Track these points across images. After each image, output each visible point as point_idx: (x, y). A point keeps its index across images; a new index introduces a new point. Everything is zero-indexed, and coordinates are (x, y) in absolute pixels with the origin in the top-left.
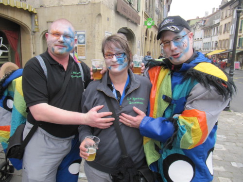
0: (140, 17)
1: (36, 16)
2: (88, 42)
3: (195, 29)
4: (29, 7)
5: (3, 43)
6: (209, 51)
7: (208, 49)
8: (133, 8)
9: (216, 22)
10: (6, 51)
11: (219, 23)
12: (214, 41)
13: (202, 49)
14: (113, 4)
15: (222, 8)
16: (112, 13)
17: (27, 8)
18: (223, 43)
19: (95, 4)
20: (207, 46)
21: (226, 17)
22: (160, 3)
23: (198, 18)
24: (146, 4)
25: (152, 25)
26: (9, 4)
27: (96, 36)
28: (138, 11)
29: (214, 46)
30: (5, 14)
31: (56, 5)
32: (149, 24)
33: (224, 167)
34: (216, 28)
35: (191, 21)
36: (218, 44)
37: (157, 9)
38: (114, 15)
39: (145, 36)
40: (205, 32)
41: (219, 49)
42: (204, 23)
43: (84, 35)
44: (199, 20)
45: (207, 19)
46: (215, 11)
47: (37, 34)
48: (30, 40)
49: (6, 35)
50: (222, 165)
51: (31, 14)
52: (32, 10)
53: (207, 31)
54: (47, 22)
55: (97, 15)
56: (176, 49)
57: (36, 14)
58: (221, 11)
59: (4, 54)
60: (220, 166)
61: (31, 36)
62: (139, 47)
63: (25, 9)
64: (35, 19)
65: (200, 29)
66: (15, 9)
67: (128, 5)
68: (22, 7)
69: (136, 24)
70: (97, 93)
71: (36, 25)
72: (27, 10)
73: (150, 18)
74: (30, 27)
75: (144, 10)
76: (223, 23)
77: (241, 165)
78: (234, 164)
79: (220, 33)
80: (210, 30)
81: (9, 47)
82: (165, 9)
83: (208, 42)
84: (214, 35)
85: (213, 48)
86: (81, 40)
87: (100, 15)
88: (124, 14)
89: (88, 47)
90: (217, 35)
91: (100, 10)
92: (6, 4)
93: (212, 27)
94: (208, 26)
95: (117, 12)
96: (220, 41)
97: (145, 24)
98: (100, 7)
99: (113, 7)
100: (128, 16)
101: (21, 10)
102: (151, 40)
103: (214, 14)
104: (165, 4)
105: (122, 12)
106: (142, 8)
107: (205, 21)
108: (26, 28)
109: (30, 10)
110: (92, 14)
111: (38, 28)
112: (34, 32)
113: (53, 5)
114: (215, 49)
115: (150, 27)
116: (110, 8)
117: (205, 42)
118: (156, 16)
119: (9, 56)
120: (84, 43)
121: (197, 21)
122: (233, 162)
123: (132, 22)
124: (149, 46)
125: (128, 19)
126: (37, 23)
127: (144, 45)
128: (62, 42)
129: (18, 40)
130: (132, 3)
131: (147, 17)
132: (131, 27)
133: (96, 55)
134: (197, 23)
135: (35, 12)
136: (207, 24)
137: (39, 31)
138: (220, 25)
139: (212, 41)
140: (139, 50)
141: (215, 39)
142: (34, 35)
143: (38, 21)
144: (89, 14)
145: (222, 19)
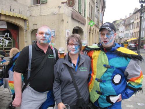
0: (86, 20)
1: (27, 21)
2: (56, 36)
3: (119, 26)
4: (24, 16)
5: (9, 37)
6: (128, 38)
7: (128, 37)
8: (82, 15)
9: (132, 21)
10: (11, 41)
11: (133, 22)
12: (131, 33)
13: (124, 37)
14: (70, 14)
15: (135, 13)
16: (70, 19)
17: (23, 17)
18: (136, 34)
19: (60, 14)
20: (127, 36)
21: (138, 18)
22: (98, 11)
23: (121, 19)
24: (90, 12)
25: (93, 25)
26: (13, 15)
27: (61, 32)
28: (85, 17)
29: (131, 35)
30: (10, 21)
31: (39, 15)
32: (91, 24)
33: (133, 105)
34: (132, 25)
35: (117, 21)
36: (133, 35)
37: (96, 15)
38: (71, 20)
39: (89, 31)
40: (125, 27)
41: (134, 38)
42: (125, 22)
43: (54, 32)
44: (122, 20)
45: (126, 20)
46: (131, 15)
47: (28, 31)
48: (24, 34)
49: (11, 32)
50: (132, 105)
51: (25, 20)
52: (26, 18)
53: (127, 27)
54: (34, 25)
55: (61, 20)
56: (106, 39)
57: (27, 20)
58: (135, 15)
59: (9, 43)
60: (130, 105)
61: (25, 32)
62: (86, 37)
63: (22, 18)
64: (27, 23)
65: (122, 25)
66: (16, 18)
67: (79, 14)
68: (20, 17)
69: (84, 24)
70: (63, 64)
71: (27, 26)
72: (23, 18)
73: (92, 20)
74: (24, 27)
75: (88, 16)
76: (136, 22)
77: (143, 104)
78: (139, 104)
79: (135, 28)
80: (128, 26)
81: (12, 39)
82: (101, 15)
83: (127, 33)
84: (131, 29)
85: (130, 37)
86: (52, 34)
87: (63, 20)
88: (77, 19)
89: (56, 38)
90: (133, 29)
91: (63, 17)
92: (11, 15)
93: (129, 25)
94: (127, 24)
95: (73, 18)
96: (134, 32)
97: (89, 24)
98: (63, 16)
99: (70, 15)
100: (79, 20)
101: (20, 18)
102: (93, 33)
103: (130, 17)
104: (101, 12)
105: (75, 18)
106: (87, 15)
107: (125, 21)
108: (22, 28)
109: (24, 18)
110: (59, 20)
111: (28, 28)
112: (26, 30)
113: (36, 15)
114: (132, 37)
115: (92, 26)
116: (69, 16)
117: (126, 33)
118: (96, 19)
119: (12, 44)
120: (54, 36)
121: (121, 21)
122: (138, 102)
123: (81, 23)
124: (92, 36)
125: (79, 22)
126: (28, 25)
127: (89, 36)
128: (44, 37)
129: (17, 34)
130: (81, 12)
131: (90, 20)
132: (81, 26)
133: (61, 43)
134: (121, 22)
135: (27, 19)
136: (127, 23)
137: (29, 30)
138: (134, 23)
139: (130, 32)
140: (86, 39)
141: (132, 31)
142: (26, 32)
143: (28, 24)
144: (57, 20)
145: (135, 20)
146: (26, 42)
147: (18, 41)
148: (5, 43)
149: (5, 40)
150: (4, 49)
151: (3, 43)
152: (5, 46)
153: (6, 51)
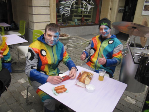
5: (92, 1)
59: (91, 8)
81: (95, 4)
146: (111, 9)
147: (99, 7)
148: (87, 9)
149: (88, 4)
150: (83, 16)
151: (85, 9)
152: (86, 13)
153: (85, 18)
